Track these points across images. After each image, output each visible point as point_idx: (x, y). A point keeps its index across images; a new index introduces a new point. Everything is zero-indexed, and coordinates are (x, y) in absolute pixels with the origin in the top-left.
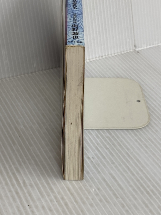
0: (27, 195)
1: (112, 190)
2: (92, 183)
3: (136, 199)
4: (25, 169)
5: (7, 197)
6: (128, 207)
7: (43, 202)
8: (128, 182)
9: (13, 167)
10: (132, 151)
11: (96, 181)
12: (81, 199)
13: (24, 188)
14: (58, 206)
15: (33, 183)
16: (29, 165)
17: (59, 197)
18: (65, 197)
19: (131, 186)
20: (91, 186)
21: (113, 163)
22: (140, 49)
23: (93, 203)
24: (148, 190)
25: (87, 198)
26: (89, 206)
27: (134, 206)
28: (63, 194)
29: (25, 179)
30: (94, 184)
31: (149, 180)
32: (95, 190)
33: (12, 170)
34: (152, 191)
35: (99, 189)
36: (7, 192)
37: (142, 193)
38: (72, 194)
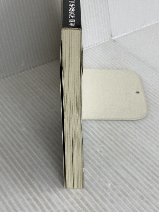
0: (47, 200)
1: (127, 182)
2: (106, 178)
3: (151, 188)
4: (38, 173)
5: (27, 206)
6: (147, 197)
7: (65, 206)
8: (140, 172)
9: (25, 172)
10: (135, 139)
11: (109, 174)
12: (101, 196)
13: (41, 194)
14: (79, 207)
15: (49, 187)
16: (40, 168)
17: (79, 198)
19: (144, 176)
20: (106, 182)
21: (121, 154)
22: (115, 37)
23: (113, 199)
25: (106, 195)
26: (110, 202)
27: (152, 195)
30: (109, 179)
32: (111, 185)
33: (25, 176)
35: (114, 183)
36: (26, 200)
37: (156, 181)
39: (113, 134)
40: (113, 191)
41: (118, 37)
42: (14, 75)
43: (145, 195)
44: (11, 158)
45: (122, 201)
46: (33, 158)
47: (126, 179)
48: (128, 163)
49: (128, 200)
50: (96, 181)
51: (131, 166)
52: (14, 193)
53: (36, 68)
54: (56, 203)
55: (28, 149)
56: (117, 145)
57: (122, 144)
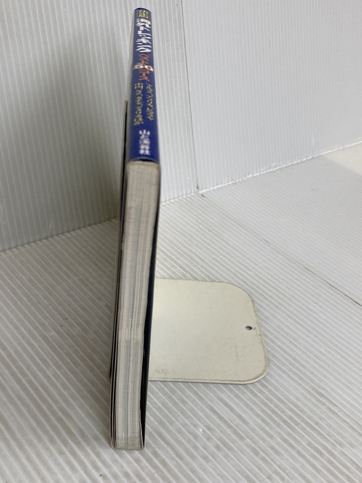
0: (93, 455)
1: (229, 426)
2: (195, 419)
3: (271, 437)
4: (78, 408)
5: (59, 465)
6: (264, 452)
7: (125, 465)
8: (252, 410)
9: (54, 406)
11: (201, 414)
12: (187, 450)
13: (84, 444)
14: (150, 468)
15: (97, 432)
18: (159, 452)
19: (258, 416)
20: (195, 426)
22: (204, 191)
23: (207, 454)
24: (285, 417)
25: (195, 447)
26: (203, 462)
27: (273, 448)
28: (154, 446)
29: (82, 427)
30: (199, 421)
31: (282, 402)
32: (204, 431)
33: (54, 413)
34: (291, 418)
35: (209, 428)
36: (57, 455)
37: (278, 425)
38: (168, 443)
41: (208, 190)
43: (259, 447)
44: (30, 382)
49: (232, 456)
50: (178, 424)
52: (35, 441)
55: (59, 367)
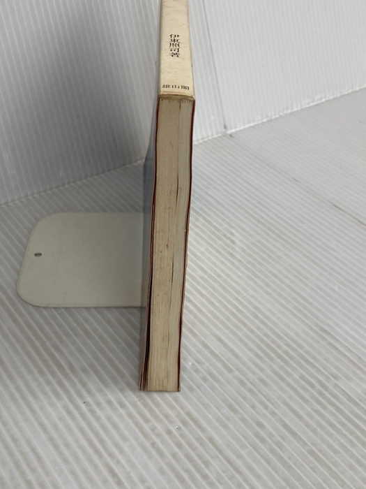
39: (207, 286)
40: (194, 374)
42: (45, 191)
45: (208, 388)
46: (63, 323)
47: (220, 356)
48: (226, 331)
51: (231, 336)
53: (84, 181)
54: (94, 391)
56: (212, 304)
57: (220, 302)
